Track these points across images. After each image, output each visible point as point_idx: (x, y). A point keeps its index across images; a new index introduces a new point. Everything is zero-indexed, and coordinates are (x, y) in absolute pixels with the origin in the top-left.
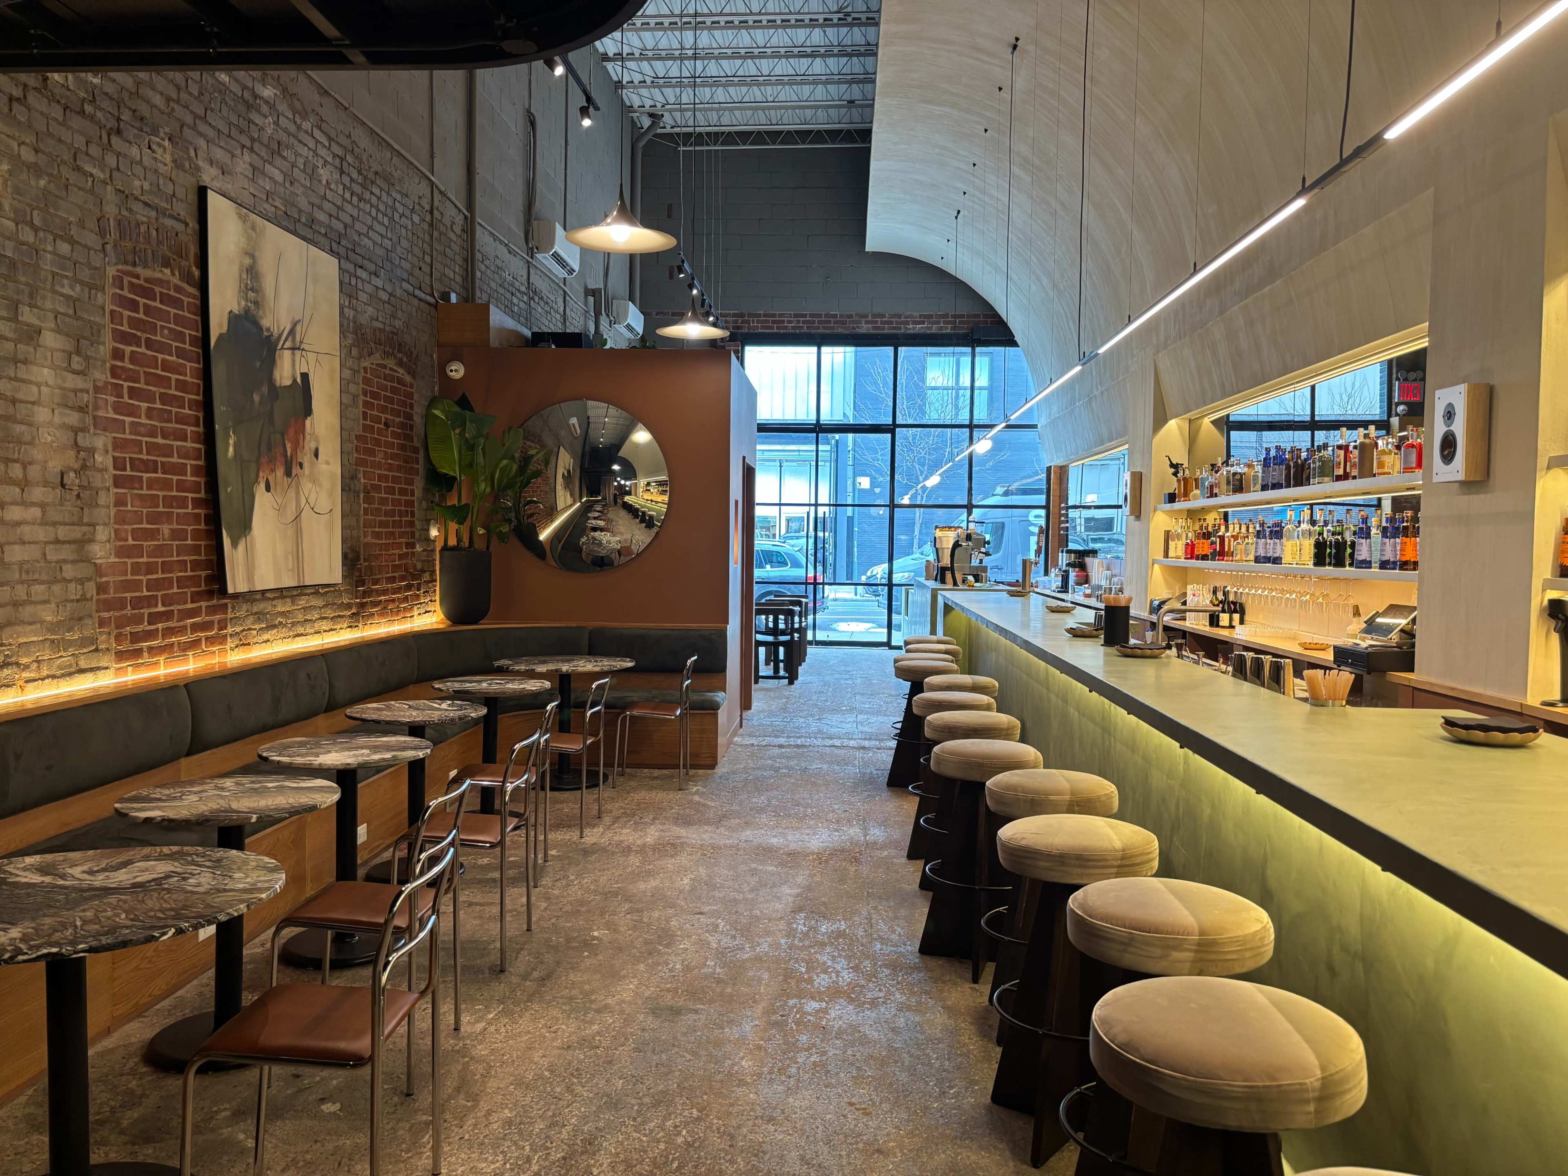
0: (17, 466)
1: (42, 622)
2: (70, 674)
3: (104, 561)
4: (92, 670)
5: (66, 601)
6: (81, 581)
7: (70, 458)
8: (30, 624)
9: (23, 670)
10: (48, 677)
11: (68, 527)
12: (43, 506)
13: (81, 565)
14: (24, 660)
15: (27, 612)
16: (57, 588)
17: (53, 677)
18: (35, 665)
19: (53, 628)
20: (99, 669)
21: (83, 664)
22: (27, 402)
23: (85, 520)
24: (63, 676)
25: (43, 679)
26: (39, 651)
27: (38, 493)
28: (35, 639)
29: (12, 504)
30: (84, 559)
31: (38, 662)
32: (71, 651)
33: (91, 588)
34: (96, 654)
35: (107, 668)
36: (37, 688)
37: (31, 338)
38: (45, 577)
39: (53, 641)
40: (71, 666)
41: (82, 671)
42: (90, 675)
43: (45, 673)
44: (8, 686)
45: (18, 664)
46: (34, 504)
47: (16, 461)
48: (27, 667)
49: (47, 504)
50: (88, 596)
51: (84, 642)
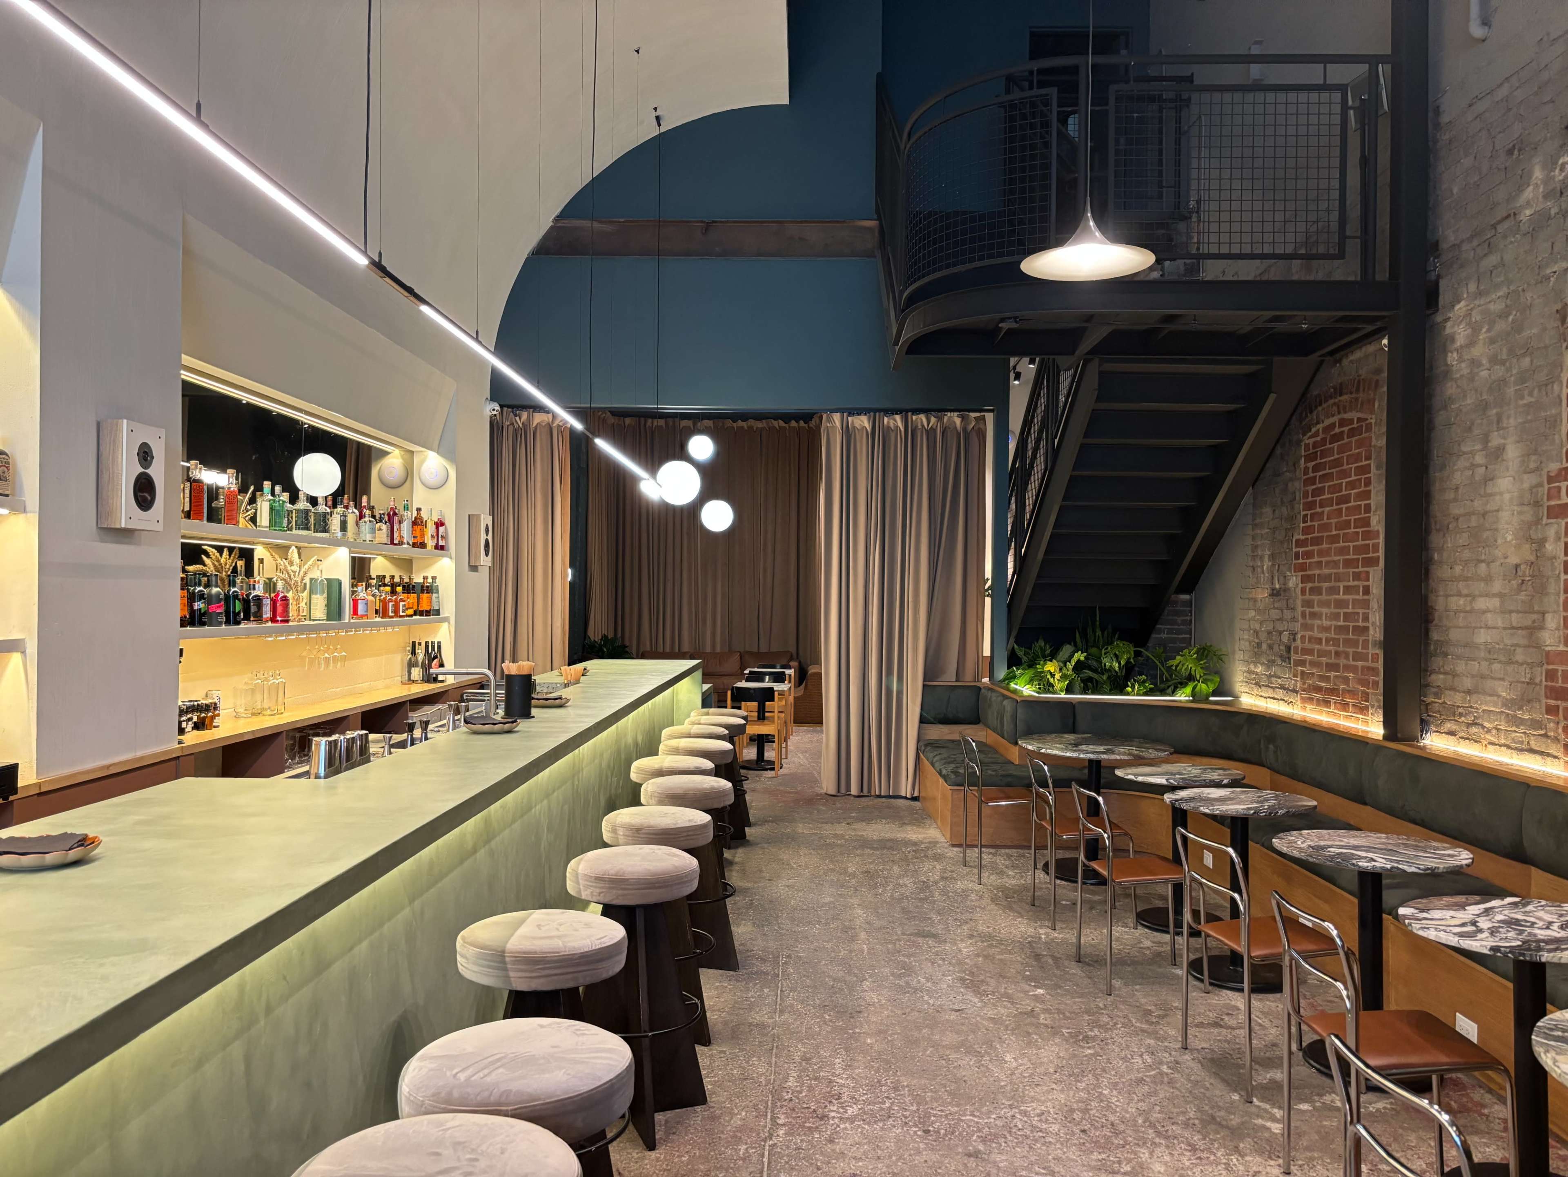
0: (1483, 565)
1: (1499, 696)
2: (1522, 750)
3: (1554, 648)
4: (1541, 753)
5: (1517, 682)
6: (1531, 665)
7: (1527, 553)
8: (1491, 695)
9: (1487, 732)
10: (1505, 745)
11: (1520, 615)
12: (1501, 595)
13: (1532, 650)
14: (1487, 725)
15: (1489, 684)
16: (1510, 668)
17: (1509, 747)
18: (1494, 732)
19: (1507, 703)
20: (1549, 755)
21: (1534, 745)
22: (1493, 511)
23: (1536, 608)
24: (1516, 749)
25: (1500, 746)
26: (1497, 720)
27: (1497, 586)
28: (1494, 709)
29: (1481, 596)
30: (1537, 645)
31: (1498, 730)
32: (1522, 729)
33: (1540, 675)
34: (1544, 739)
35: (1556, 757)
36: (1495, 751)
37: (1497, 457)
38: (1502, 658)
39: (1507, 715)
40: (1522, 742)
41: (1532, 751)
42: (1538, 757)
43: (1503, 741)
44: (1476, 741)
45: (1483, 727)
46: (1494, 595)
47: (1483, 561)
48: (1489, 731)
49: (1505, 595)
50: (1537, 681)
51: (1536, 724)
